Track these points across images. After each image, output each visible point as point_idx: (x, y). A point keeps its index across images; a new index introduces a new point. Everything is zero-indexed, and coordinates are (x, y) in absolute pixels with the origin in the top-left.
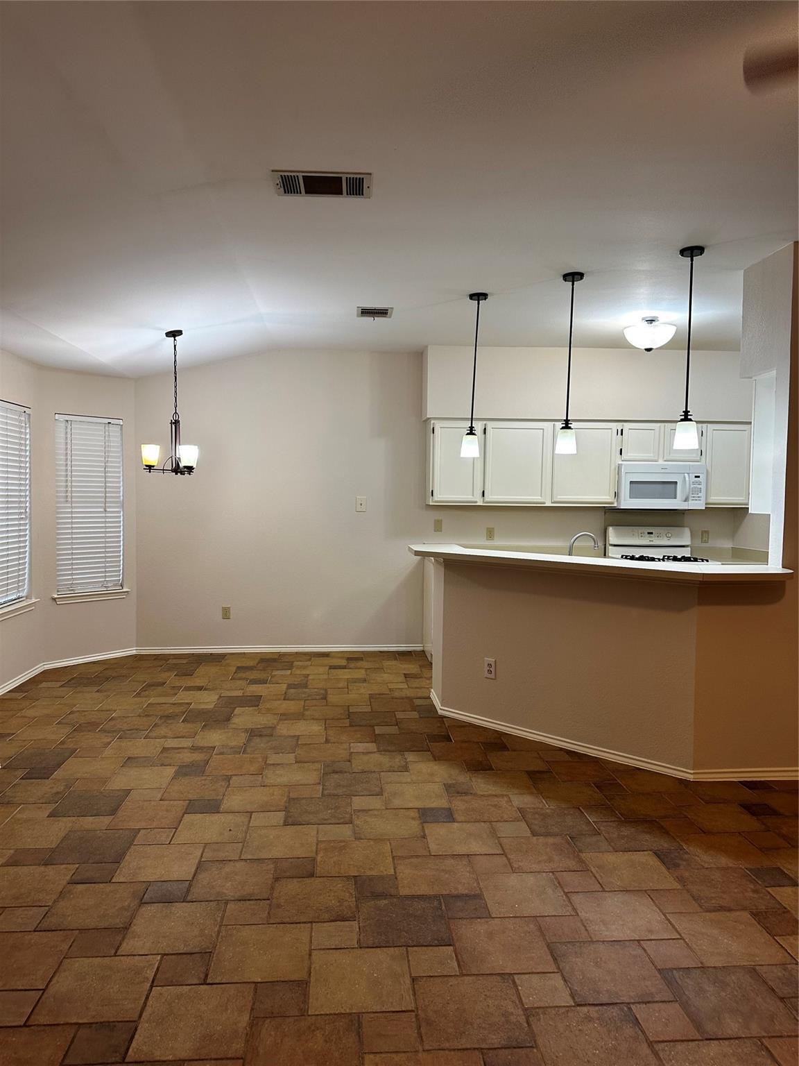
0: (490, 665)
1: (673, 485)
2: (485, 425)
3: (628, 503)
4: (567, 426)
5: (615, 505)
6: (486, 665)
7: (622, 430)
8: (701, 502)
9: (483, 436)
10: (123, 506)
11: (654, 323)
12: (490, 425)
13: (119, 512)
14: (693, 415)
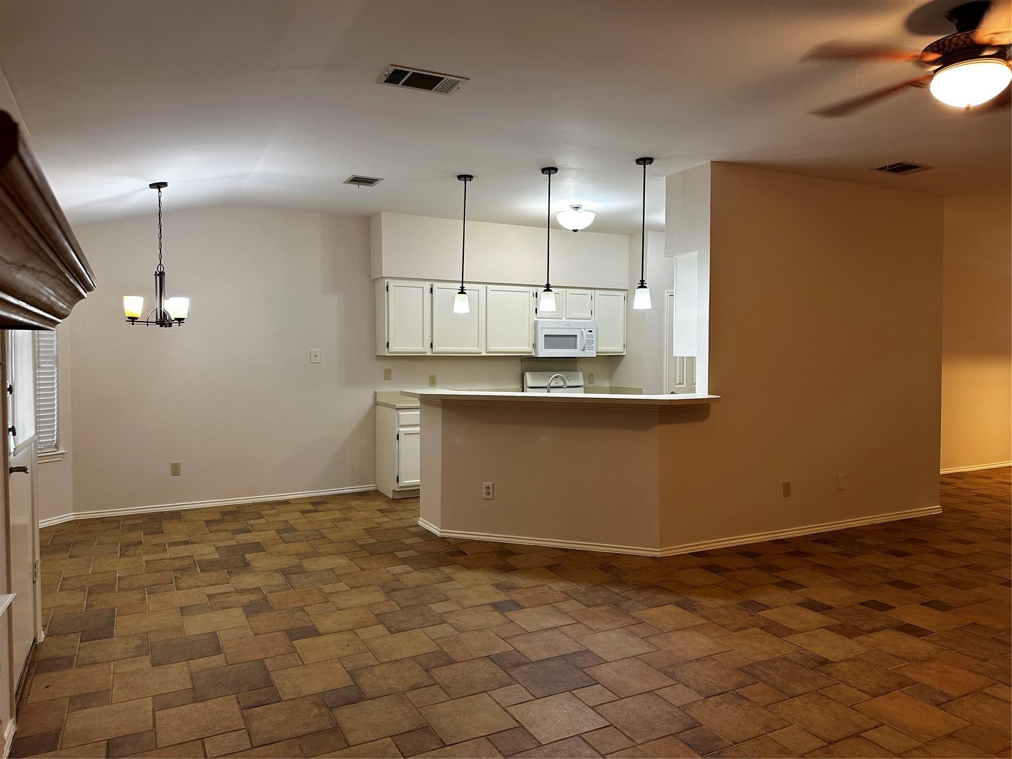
0: (488, 488)
1: (574, 338)
2: (432, 285)
3: (544, 352)
4: (548, 288)
5: (533, 354)
6: (484, 487)
7: (536, 293)
8: (594, 351)
9: (430, 294)
10: (57, 361)
11: (579, 210)
12: (436, 285)
13: (52, 368)
14: (647, 282)
